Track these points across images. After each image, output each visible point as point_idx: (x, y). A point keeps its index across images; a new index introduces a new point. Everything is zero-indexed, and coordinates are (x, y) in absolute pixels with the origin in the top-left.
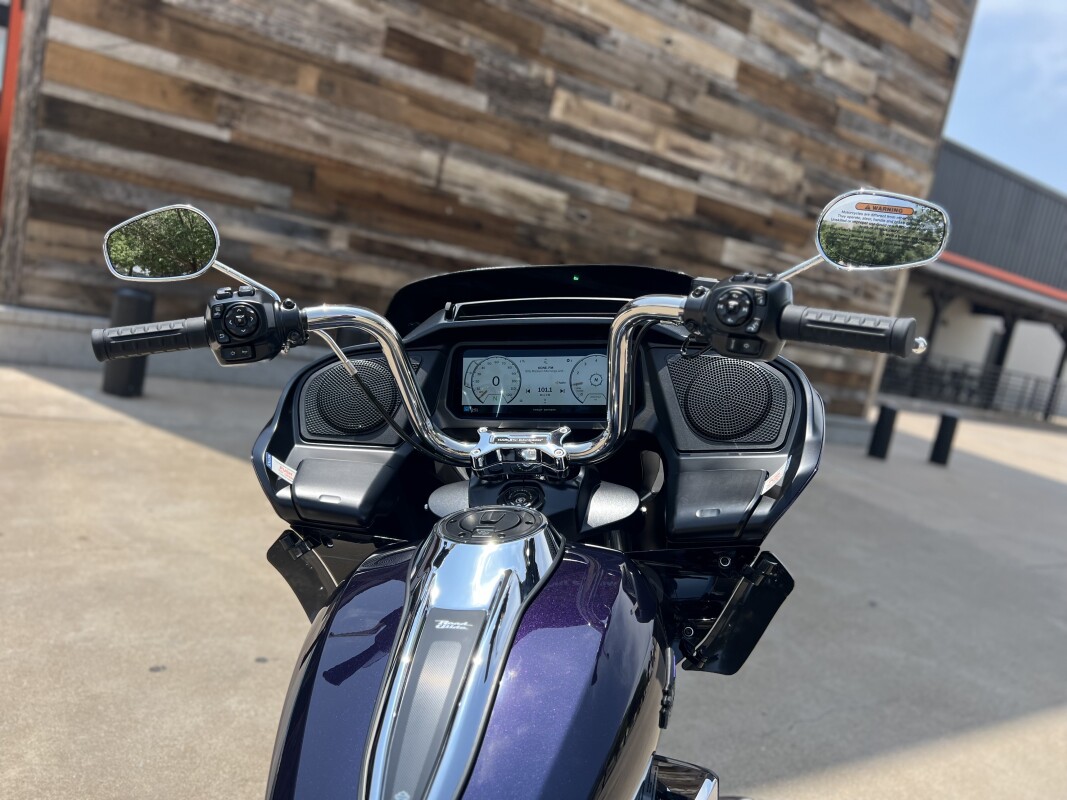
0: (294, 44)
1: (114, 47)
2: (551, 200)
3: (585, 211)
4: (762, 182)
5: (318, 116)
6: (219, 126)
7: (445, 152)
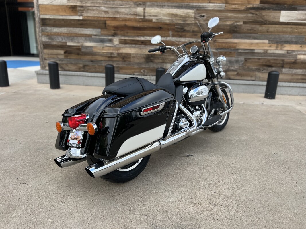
3: (203, 14)
5: (104, 6)
6: (79, 16)
7: (145, 6)
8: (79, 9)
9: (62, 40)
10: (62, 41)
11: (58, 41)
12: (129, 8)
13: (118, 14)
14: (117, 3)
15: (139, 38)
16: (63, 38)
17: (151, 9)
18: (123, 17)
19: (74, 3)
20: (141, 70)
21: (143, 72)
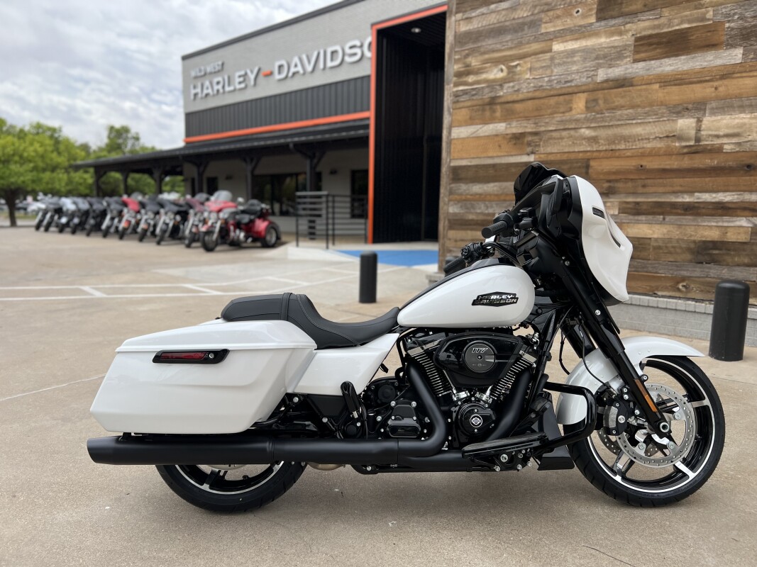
0: (569, 84)
1: (478, 130)
5: (588, 125)
6: (528, 155)
7: (702, 112)
8: (530, 138)
9: (487, 207)
10: (486, 212)
11: (479, 211)
12: (654, 122)
13: (623, 142)
14: (621, 115)
15: (677, 197)
16: (489, 205)
17: (722, 119)
18: (634, 147)
19: (521, 127)
20: (678, 283)
21: (684, 289)
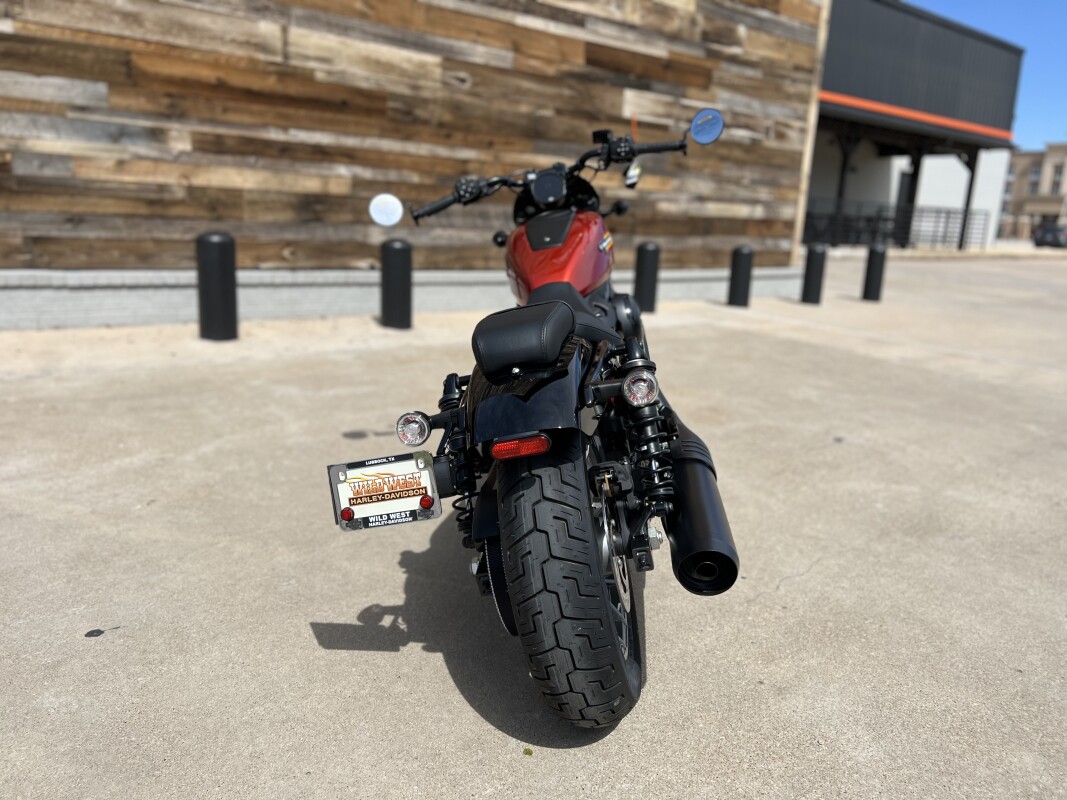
2: (422, 65)
3: (462, 74)
4: (653, 20)
